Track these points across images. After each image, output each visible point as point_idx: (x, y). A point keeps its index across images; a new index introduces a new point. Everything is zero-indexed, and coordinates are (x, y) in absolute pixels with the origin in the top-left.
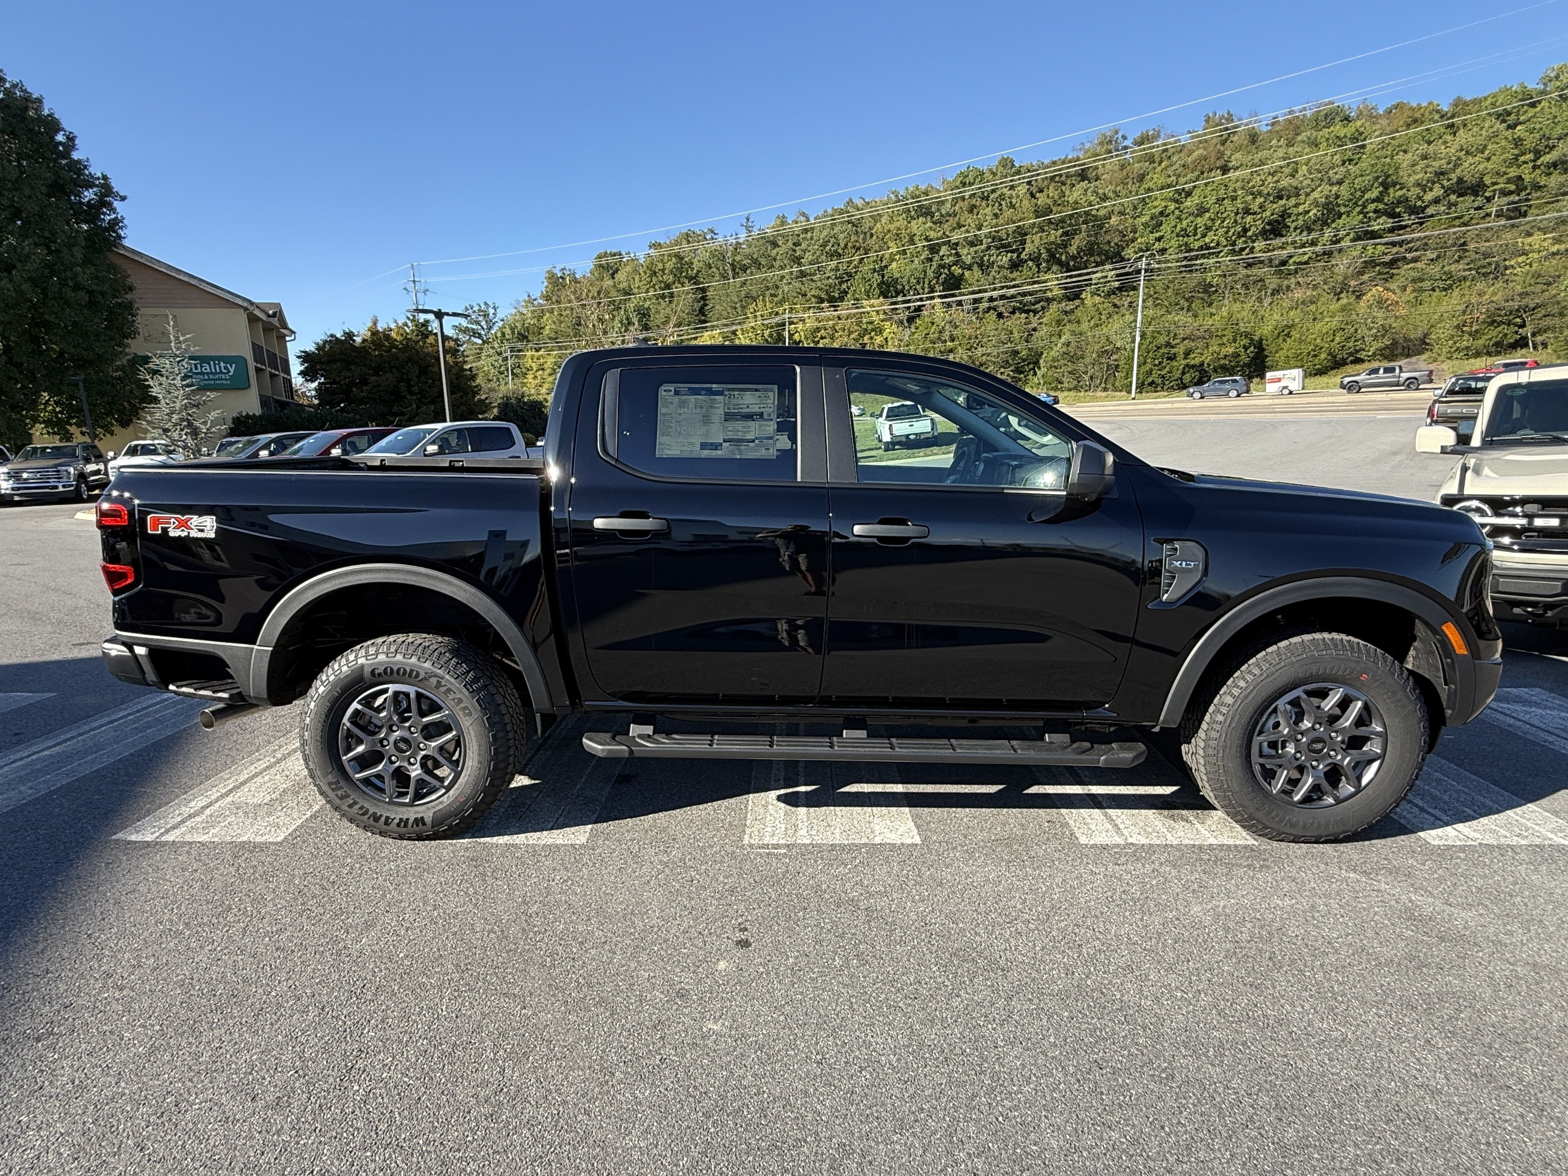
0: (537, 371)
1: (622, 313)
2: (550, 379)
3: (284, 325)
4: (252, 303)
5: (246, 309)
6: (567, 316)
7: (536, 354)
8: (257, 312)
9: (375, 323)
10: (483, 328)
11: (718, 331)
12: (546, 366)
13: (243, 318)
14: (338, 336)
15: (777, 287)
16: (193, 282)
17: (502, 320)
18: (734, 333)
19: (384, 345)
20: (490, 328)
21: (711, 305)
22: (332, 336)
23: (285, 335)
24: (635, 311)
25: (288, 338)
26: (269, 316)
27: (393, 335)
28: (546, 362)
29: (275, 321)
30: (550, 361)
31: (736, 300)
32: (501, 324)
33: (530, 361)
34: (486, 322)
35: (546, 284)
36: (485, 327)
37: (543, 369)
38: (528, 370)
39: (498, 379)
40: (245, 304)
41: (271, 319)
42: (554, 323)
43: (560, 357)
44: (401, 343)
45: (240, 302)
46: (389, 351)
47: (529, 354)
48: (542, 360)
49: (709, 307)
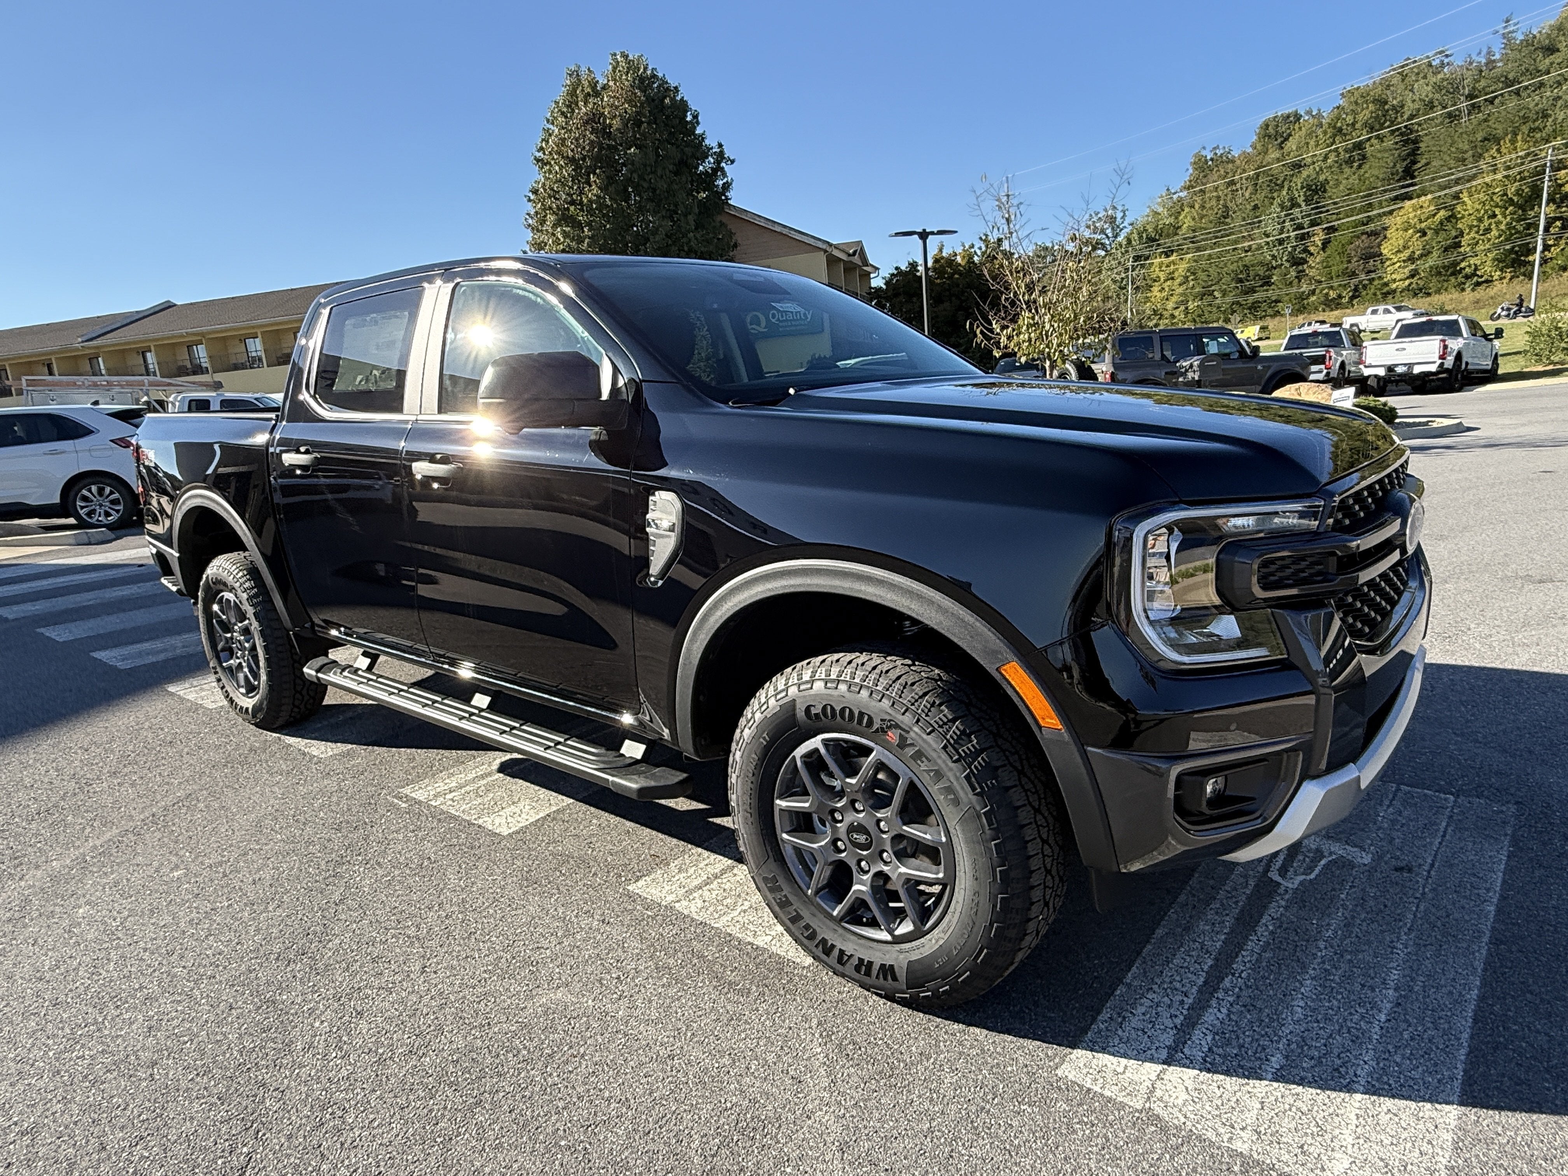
0: (1165, 281)
1: (1284, 193)
2: (1180, 290)
3: (866, 262)
4: (830, 245)
5: (825, 251)
6: (1211, 208)
7: (1166, 261)
8: (836, 253)
9: (941, 250)
10: (1108, 237)
11: (1429, 197)
12: (1176, 274)
13: (822, 258)
14: (903, 268)
15: (1546, 116)
16: (785, 231)
17: (1132, 224)
18: (1456, 196)
19: (947, 272)
20: (1116, 237)
21: (1423, 162)
22: (897, 268)
23: (870, 273)
24: (1302, 188)
25: (872, 275)
26: (849, 255)
27: (959, 259)
28: (1177, 269)
29: (856, 259)
30: (1182, 267)
31: (1466, 147)
32: (1128, 230)
33: (1157, 269)
34: (1113, 229)
35: (1191, 171)
36: (1110, 235)
37: (1173, 279)
38: (1155, 281)
39: (1118, 295)
40: (824, 247)
41: (851, 258)
42: (1194, 219)
43: (1195, 261)
44: (964, 267)
45: (820, 245)
46: (951, 277)
47: (1157, 261)
48: (1172, 267)
49: (1419, 165)
